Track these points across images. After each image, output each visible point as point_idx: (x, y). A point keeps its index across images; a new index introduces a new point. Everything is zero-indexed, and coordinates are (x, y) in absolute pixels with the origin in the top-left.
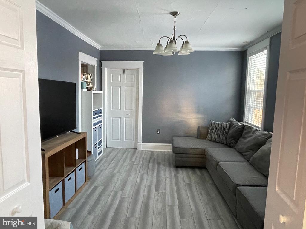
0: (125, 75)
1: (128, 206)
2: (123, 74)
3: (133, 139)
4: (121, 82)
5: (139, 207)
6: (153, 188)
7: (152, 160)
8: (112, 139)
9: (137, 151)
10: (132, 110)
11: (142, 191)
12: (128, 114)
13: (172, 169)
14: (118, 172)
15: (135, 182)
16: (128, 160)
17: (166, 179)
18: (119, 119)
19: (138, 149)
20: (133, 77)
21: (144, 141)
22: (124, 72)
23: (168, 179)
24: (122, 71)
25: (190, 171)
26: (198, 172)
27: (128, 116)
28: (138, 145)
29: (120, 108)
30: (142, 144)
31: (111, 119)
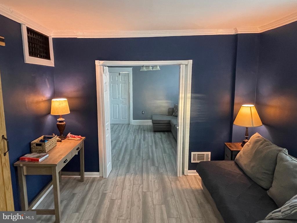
2: (119, 76)
3: (127, 118)
4: (118, 81)
6: (142, 140)
7: (140, 129)
9: (130, 125)
10: (126, 99)
11: (136, 141)
14: (121, 135)
15: (132, 139)
17: (148, 137)
18: (117, 105)
19: (131, 124)
25: (162, 133)
26: (166, 133)
27: (123, 103)
28: (130, 121)
29: (117, 98)
30: (133, 120)
31: (112, 105)
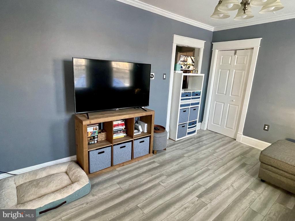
0: (237, 56)
1: (152, 196)
2: (235, 56)
3: (233, 128)
4: (231, 64)
5: (160, 202)
7: (240, 157)
8: (213, 123)
9: (235, 142)
10: (238, 96)
11: (184, 187)
12: (233, 101)
13: (253, 180)
14: (187, 157)
15: (190, 175)
16: (212, 148)
17: (228, 188)
18: (223, 105)
20: (246, 58)
21: (245, 134)
22: (235, 54)
23: (231, 189)
24: (234, 51)
27: (232, 102)
28: (237, 136)
29: (225, 93)
30: (243, 136)
31: (215, 103)
